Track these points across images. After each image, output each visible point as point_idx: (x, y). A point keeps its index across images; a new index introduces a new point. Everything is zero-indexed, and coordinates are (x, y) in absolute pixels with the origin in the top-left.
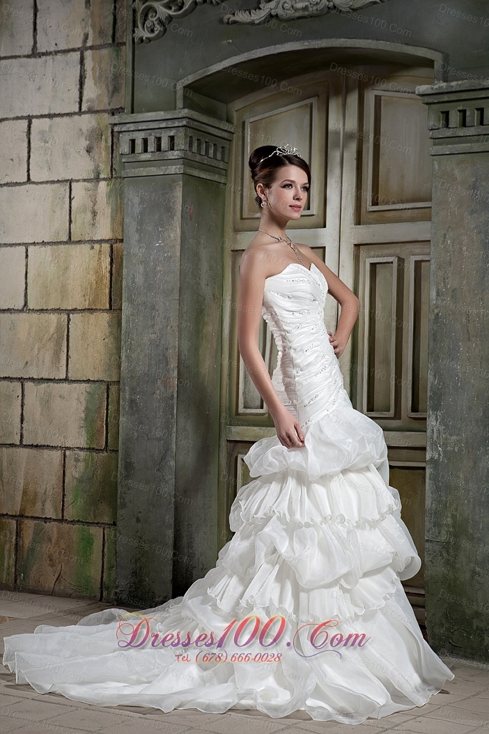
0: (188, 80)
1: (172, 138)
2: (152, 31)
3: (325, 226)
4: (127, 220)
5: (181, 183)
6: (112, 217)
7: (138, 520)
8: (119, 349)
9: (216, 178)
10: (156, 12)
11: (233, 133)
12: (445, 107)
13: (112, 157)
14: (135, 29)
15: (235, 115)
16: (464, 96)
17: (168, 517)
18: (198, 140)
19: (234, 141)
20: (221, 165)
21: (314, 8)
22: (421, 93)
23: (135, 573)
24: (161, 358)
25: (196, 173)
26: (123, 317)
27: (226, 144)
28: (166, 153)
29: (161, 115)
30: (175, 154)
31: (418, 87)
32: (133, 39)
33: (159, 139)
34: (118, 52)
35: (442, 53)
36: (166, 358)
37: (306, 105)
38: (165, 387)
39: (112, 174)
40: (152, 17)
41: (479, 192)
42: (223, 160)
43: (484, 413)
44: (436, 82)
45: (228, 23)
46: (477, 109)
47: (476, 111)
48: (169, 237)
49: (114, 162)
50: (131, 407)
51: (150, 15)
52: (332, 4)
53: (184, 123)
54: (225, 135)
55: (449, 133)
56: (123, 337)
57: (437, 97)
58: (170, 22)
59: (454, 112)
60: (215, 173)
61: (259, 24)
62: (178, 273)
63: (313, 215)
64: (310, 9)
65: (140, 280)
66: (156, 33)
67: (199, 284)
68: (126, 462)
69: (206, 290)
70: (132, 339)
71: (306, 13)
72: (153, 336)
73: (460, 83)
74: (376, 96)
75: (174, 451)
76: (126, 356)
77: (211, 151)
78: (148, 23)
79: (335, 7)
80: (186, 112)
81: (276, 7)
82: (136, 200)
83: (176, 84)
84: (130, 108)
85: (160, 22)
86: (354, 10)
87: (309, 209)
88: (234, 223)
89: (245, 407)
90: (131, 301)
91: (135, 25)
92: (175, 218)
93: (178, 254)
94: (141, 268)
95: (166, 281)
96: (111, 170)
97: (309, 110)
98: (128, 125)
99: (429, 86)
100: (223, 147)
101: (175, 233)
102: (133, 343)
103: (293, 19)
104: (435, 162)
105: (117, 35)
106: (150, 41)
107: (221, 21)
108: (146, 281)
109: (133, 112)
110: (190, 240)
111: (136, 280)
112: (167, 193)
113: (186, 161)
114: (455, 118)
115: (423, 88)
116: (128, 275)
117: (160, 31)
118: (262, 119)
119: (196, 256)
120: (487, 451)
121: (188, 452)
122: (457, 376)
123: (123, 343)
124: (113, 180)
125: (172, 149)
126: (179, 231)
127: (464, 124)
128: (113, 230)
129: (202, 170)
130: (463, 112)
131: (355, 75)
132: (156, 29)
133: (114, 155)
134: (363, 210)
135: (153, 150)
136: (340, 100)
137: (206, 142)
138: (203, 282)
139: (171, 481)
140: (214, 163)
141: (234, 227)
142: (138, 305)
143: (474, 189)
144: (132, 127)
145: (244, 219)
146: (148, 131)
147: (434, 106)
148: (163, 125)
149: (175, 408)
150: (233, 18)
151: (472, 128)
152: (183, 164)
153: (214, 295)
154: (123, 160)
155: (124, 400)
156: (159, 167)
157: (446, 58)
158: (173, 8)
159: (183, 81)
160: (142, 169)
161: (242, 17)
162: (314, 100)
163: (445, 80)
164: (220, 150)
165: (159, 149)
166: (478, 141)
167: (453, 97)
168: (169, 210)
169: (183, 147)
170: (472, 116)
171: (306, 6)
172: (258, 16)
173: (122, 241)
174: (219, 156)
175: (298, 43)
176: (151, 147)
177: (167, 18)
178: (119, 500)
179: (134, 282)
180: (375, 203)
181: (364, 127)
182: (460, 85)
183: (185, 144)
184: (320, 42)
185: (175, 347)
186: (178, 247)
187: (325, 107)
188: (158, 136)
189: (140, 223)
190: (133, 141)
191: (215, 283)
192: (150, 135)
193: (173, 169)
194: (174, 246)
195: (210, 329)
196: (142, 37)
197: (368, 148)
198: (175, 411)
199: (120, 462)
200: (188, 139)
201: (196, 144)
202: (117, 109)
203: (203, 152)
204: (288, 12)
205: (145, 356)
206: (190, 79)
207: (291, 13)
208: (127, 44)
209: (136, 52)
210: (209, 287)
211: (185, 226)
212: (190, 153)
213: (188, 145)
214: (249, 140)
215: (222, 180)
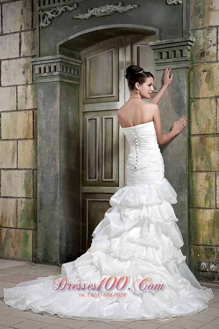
0: (61, 43)
1: (55, 67)
2: (47, 23)
3: (119, 101)
4: (39, 101)
5: (59, 85)
6: (33, 100)
7: (45, 227)
8: (37, 155)
9: (75, 82)
10: (48, 16)
11: (82, 64)
12: (161, 51)
13: (33, 75)
14: (40, 23)
15: (82, 57)
16: (168, 46)
17: (57, 226)
18: (66, 67)
19: (82, 67)
20: (77, 77)
21: (109, 12)
22: (151, 45)
23: (45, 250)
24: (53, 158)
25: (66, 81)
26: (38, 141)
27: (79, 68)
28: (53, 73)
29: (50, 57)
30: (57, 73)
31: (149, 43)
32: (39, 27)
33: (50, 67)
34: (34, 32)
35: (159, 28)
36: (55, 158)
37: (110, 51)
38: (55, 170)
39: (33, 82)
40: (46, 18)
41: (175, 85)
42: (78, 75)
43: (179, 178)
44: (157, 40)
45: (76, 19)
46: (173, 51)
47: (173, 52)
48: (55, 107)
49: (33, 77)
50: (42, 180)
51: (45, 17)
52: (115, 10)
53: (59, 60)
54: (78, 65)
55: (162, 61)
56: (38, 150)
57: (157, 46)
58: (53, 19)
59: (164, 52)
60: (74, 80)
61: (88, 19)
62: (59, 122)
63: (114, 96)
64: (107, 12)
65: (44, 125)
66: (48, 24)
67: (68, 126)
68: (40, 203)
70: (42, 151)
71: (106, 14)
72: (50, 149)
73: (165, 40)
74: (137, 47)
75: (59, 197)
76: (40, 158)
77: (72, 72)
78: (45, 20)
79: (117, 11)
80: (60, 56)
81: (94, 12)
82: (42, 92)
83: (56, 45)
84: (39, 55)
85: (50, 20)
86: (124, 12)
87: (112, 94)
88: (83, 100)
89: (89, 178)
90: (41, 134)
91: (40, 21)
93: (59, 114)
94: (44, 121)
95: (54, 126)
96: (32, 80)
97: (111, 53)
98: (38, 62)
99: (154, 42)
100: (77, 70)
101: (57, 105)
102: (42, 152)
103: (101, 17)
104: (158, 73)
105: (34, 26)
106: (46, 27)
107: (73, 18)
108: (46, 126)
109: (40, 57)
110: (64, 108)
111: (43, 126)
112: (54, 89)
113: (61, 76)
114: (165, 55)
115: (151, 43)
116: (39, 124)
117: (49, 23)
118: (93, 58)
119: (67, 114)
120: (180, 194)
122: (168, 162)
123: (38, 152)
124: (33, 84)
125: (55, 71)
126: (59, 104)
127: (168, 57)
128: (34, 105)
129: (68, 79)
130: (168, 52)
131: (129, 38)
132: (48, 23)
133: (33, 74)
135: (48, 72)
136: (123, 49)
137: (70, 68)
138: (70, 126)
139: (58, 210)
140: (74, 76)
141: (83, 102)
142: (44, 136)
143: (173, 84)
144: (39, 63)
145: (87, 99)
146: (46, 64)
147: (156, 50)
148: (51, 61)
149: (59, 179)
150: (77, 17)
151: (171, 59)
153: (75, 131)
154: (36, 76)
155: (39, 177)
156: (50, 78)
157: (160, 31)
158: (54, 14)
159: (59, 43)
160: (44, 80)
161: (81, 16)
162: (113, 49)
163: (161, 40)
164: (76, 71)
165: (50, 71)
166: (174, 64)
167: (163, 46)
168: (55, 96)
170: (171, 54)
171: (106, 11)
172: (87, 16)
173: (37, 109)
174: (76, 73)
175: (103, 26)
176: (47, 71)
177: (52, 18)
178: (38, 219)
179: (42, 127)
181: (133, 60)
182: (166, 42)
183: (60, 69)
184: (111, 26)
185: (58, 153)
186: (59, 111)
187: (118, 52)
188: (50, 66)
189: (44, 102)
190: (40, 68)
191: (76, 126)
192: (47, 66)
193: (56, 79)
194: (57, 111)
196: (43, 26)
198: (59, 181)
199: (38, 203)
200: (61, 67)
201: (65, 69)
202: (34, 56)
203: (69, 72)
204: (99, 14)
205: (47, 158)
206: (62, 42)
207: (100, 14)
208: (37, 29)
209: (41, 32)
210: (73, 128)
211: (61, 102)
212: (63, 73)
213: (61, 69)
214: (88, 66)
215: (78, 83)
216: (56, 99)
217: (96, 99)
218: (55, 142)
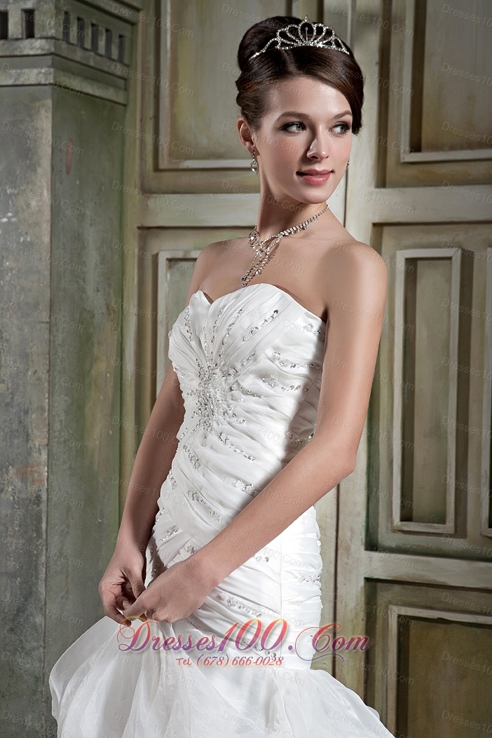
1: (29, 14)
5: (49, 102)
9: (109, 94)
11: (138, 10)
17: (30, 717)
18: (79, 19)
19: (140, 26)
20: (118, 69)
24: (15, 426)
25: (76, 84)
27: (126, 30)
28: (19, 43)
30: (36, 46)
36: (25, 427)
38: (24, 479)
42: (121, 60)
48: (28, 205)
54: (125, 12)
60: (108, 84)
62: (47, 273)
67: (83, 290)
69: (96, 300)
75: (43, 597)
77: (102, 43)
88: (142, 175)
92: (40, 170)
93: (46, 239)
95: (22, 289)
100: (121, 36)
101: (39, 198)
110: (68, 212)
112: (21, 122)
113: (58, 60)
119: (79, 238)
121: (67, 592)
125: (30, 34)
126: (46, 194)
129: (87, 78)
134: (391, 160)
137: (93, 25)
138: (90, 288)
140: (107, 66)
141: (143, 184)
145: (160, 171)
149: (44, 519)
152: (53, 66)
153: (108, 308)
156: (4, 69)
164: (117, 41)
165: (4, 35)
168: (27, 153)
169: (52, 32)
174: (115, 53)
180: (416, 147)
183: (56, 25)
185: (42, 409)
186: (46, 227)
191: (109, 285)
193: (33, 75)
194: (37, 224)
195: (103, 367)
197: (402, 43)
198: (44, 525)
200: (62, 17)
201: (75, 28)
203: (88, 45)
210: (99, 294)
211: (58, 185)
212: (64, 45)
213: (61, 29)
214: (167, 22)
215: (119, 97)
216: (33, 168)
217: (206, 174)
218: (25, 356)
